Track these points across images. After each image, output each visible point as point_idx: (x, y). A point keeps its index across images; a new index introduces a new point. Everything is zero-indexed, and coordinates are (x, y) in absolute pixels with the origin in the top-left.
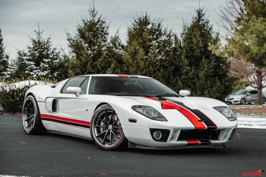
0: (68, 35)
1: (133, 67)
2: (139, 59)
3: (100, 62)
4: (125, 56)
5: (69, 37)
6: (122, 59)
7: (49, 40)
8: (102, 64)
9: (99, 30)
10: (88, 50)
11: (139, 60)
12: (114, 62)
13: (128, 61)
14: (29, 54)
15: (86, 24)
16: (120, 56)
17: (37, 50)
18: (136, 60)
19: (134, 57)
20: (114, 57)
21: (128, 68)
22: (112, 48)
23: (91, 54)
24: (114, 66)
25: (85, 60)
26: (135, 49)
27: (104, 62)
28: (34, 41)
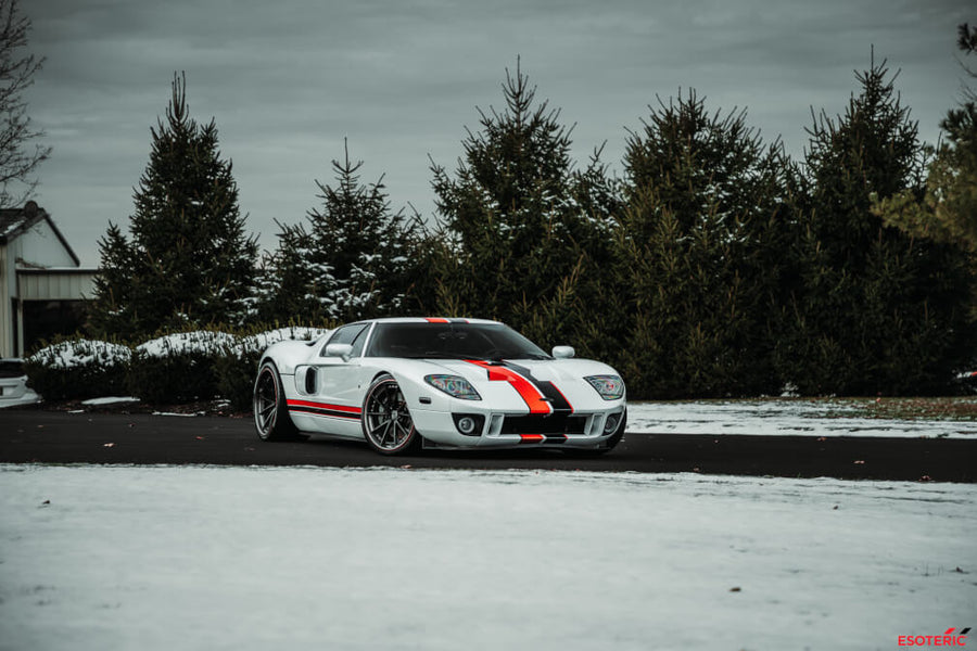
0: (438, 173)
1: (644, 272)
2: (662, 246)
3: (536, 260)
4: (618, 238)
5: (440, 179)
6: (608, 248)
7: (378, 189)
8: (543, 264)
9: (540, 154)
10: (501, 220)
11: (661, 249)
12: (582, 256)
13: (625, 252)
14: (316, 237)
15: (496, 135)
16: (602, 236)
17: (340, 225)
18: (652, 249)
19: (646, 240)
20: (584, 241)
21: (627, 277)
22: (577, 210)
23: (506, 232)
24: (583, 270)
25: (490, 253)
26: (649, 213)
27: (549, 259)
28: (332, 197)
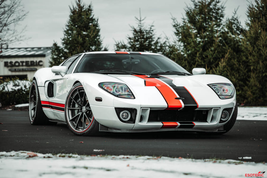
0: (174, 20)
1: (254, 56)
2: (262, 45)
3: (211, 52)
4: (243, 43)
5: (175, 23)
6: (240, 47)
7: (152, 27)
8: (214, 54)
9: (213, 12)
10: (197, 37)
11: (261, 47)
12: (229, 50)
13: (246, 48)
14: (129, 46)
15: (197, 6)
16: (237, 42)
17: (137, 41)
18: (257, 47)
19: (255, 43)
20: (230, 45)
21: (247, 58)
22: (228, 33)
23: (200, 42)
24: (229, 56)
25: (193, 50)
26: (256, 33)
27: (216, 51)
28: (135, 31)
